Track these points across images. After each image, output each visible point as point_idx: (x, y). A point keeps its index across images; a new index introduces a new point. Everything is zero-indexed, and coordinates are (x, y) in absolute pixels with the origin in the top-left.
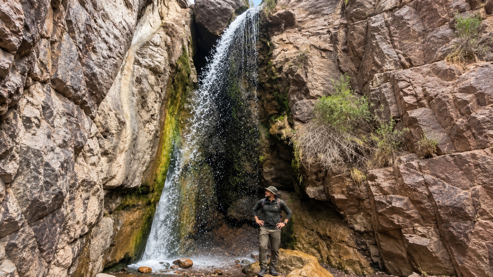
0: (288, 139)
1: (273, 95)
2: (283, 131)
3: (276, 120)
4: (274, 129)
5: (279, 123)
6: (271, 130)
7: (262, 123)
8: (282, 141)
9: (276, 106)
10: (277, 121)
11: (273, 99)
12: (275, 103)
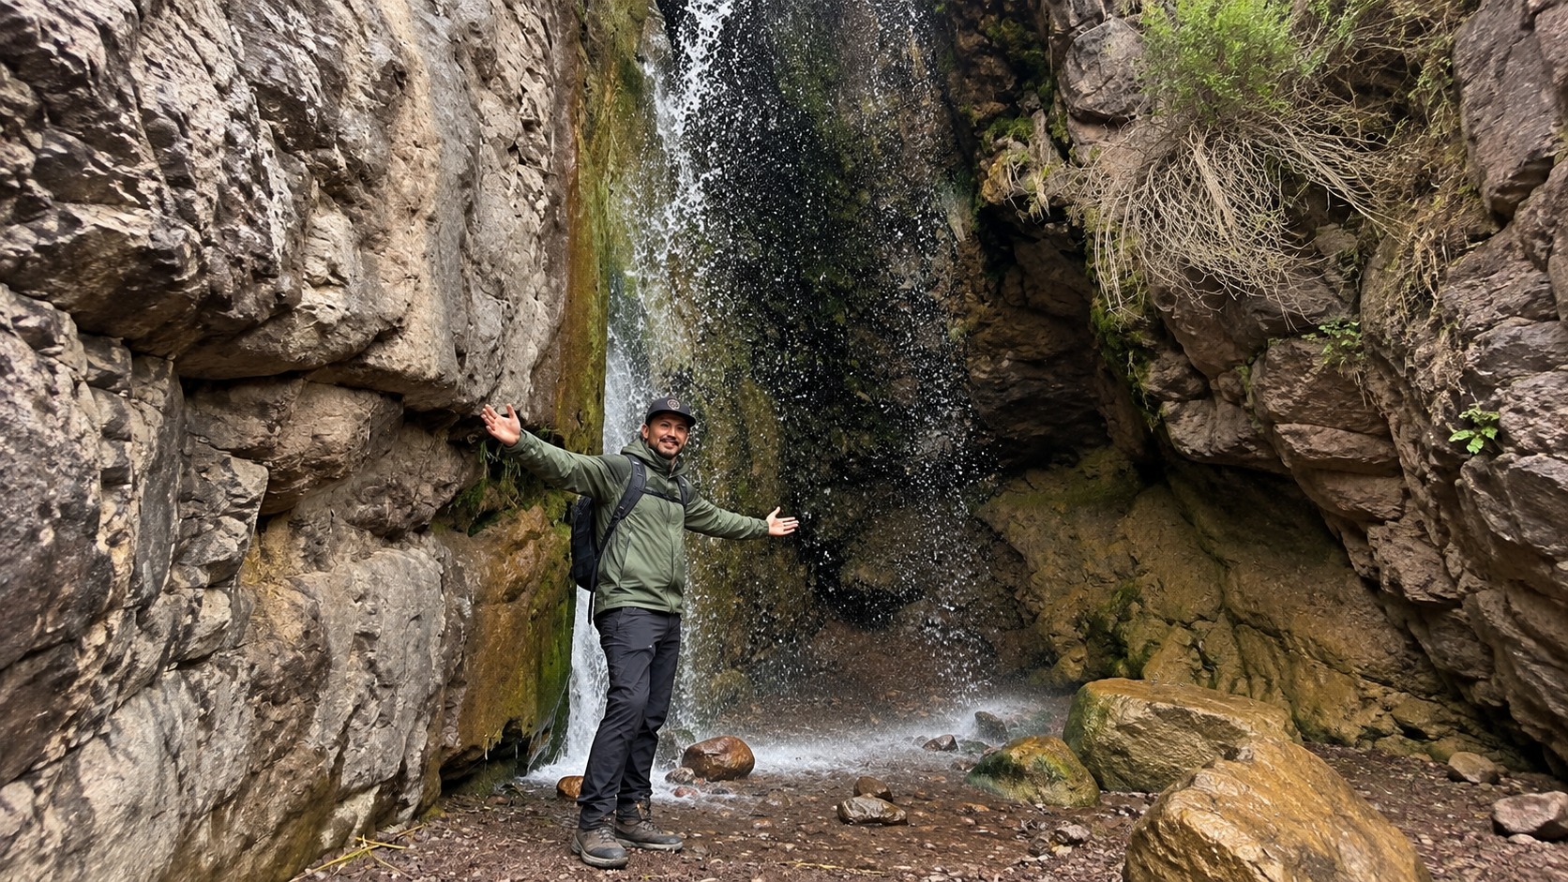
0: (1058, 210)
1: (983, 33)
2: (1035, 180)
3: (1000, 141)
4: (998, 182)
5: (1015, 152)
6: (987, 190)
7: (950, 175)
8: (1036, 223)
9: (996, 80)
10: (1005, 147)
11: (983, 50)
12: (990, 63)
